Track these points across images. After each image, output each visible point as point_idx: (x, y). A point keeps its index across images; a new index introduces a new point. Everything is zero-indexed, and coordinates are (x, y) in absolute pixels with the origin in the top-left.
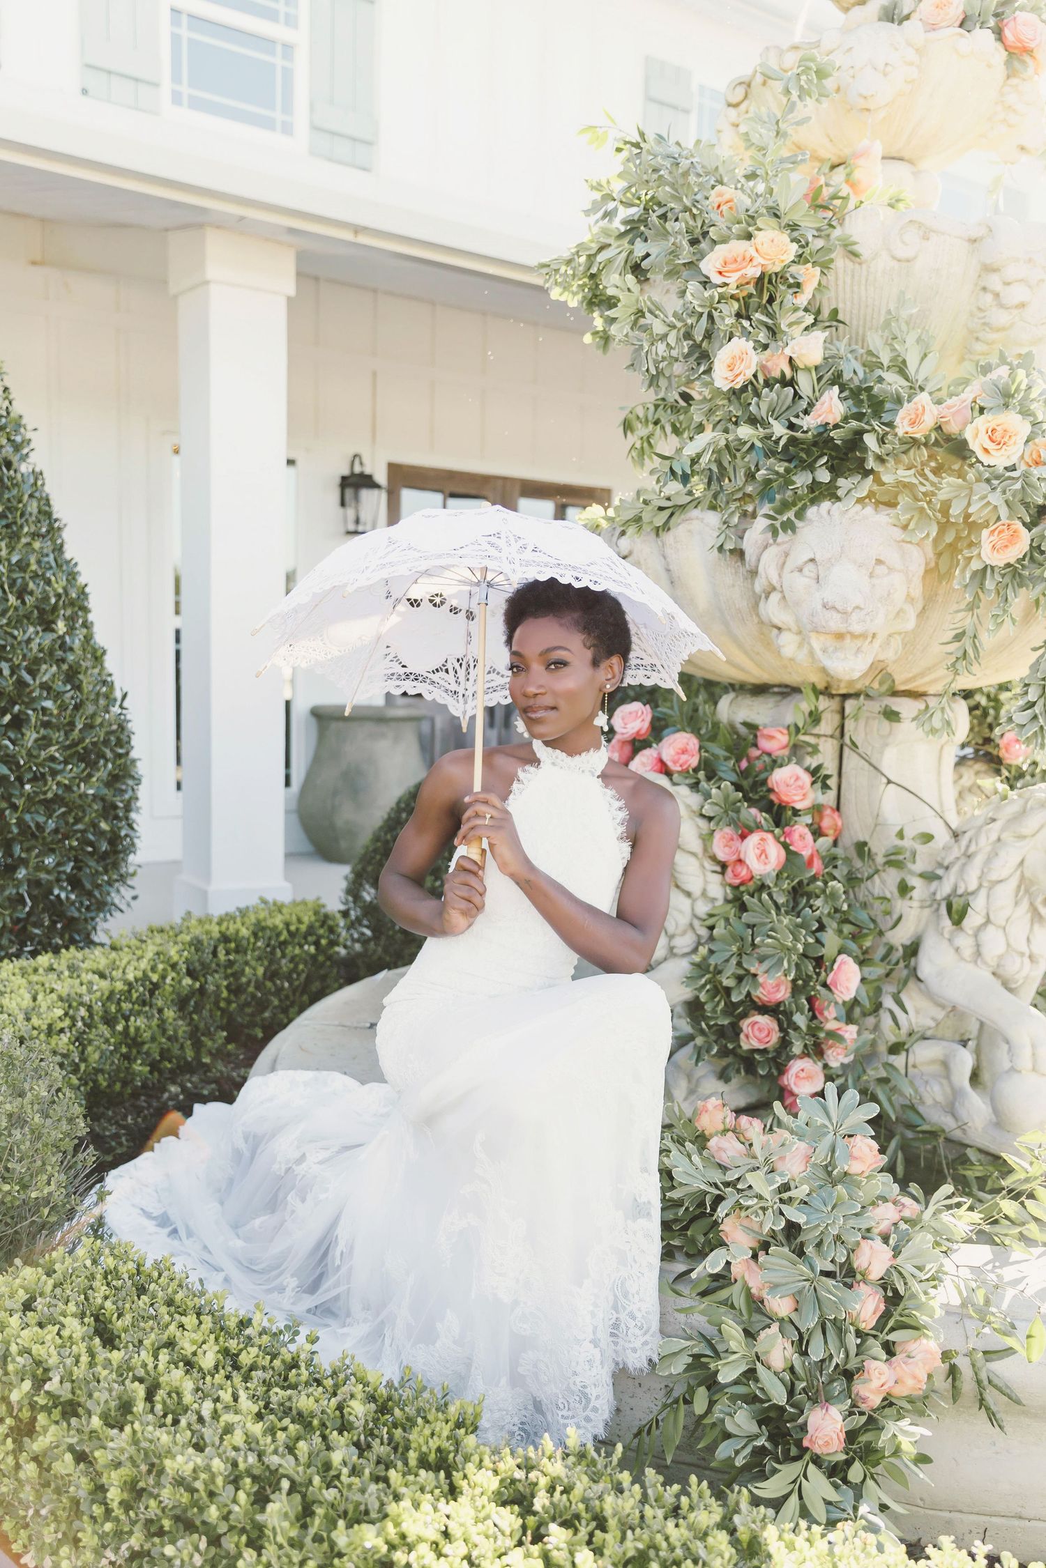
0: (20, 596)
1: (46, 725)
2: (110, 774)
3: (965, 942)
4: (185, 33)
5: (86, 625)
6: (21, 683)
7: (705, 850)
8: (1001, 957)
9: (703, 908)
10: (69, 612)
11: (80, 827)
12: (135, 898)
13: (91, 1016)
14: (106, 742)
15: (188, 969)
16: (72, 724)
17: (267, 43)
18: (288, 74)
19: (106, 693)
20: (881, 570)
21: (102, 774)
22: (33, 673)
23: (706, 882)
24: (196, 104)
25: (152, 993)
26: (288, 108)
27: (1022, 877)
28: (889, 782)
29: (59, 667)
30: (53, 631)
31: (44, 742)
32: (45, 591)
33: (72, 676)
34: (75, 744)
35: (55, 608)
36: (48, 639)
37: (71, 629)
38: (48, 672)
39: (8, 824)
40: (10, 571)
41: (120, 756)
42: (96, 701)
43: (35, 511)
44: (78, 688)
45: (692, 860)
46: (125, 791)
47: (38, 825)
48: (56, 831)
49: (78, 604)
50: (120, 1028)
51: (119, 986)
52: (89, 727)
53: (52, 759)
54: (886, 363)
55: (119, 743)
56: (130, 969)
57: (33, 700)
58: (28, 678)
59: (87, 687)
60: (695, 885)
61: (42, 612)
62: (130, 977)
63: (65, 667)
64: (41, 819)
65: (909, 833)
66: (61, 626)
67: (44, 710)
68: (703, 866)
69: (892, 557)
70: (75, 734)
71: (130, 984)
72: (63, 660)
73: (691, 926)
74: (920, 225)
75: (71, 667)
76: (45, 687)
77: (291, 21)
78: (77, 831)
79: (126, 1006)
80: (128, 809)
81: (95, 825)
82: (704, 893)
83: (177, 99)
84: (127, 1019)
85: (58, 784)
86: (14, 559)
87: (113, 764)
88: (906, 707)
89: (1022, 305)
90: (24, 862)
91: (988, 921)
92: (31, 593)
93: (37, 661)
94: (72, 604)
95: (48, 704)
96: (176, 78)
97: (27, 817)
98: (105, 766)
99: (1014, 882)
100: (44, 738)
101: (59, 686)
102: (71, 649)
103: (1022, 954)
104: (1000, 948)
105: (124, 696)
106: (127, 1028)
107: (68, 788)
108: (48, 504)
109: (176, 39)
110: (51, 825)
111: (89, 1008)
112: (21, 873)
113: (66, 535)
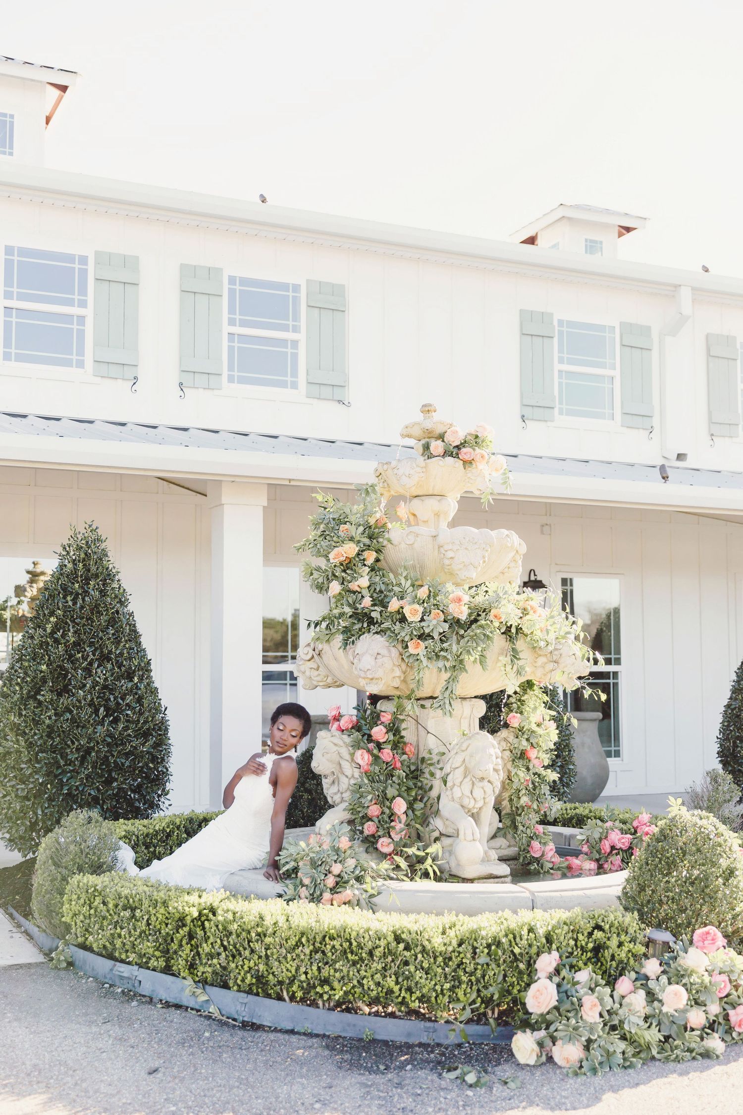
0: (119, 667)
1: (128, 721)
2: (154, 742)
3: (449, 793)
4: (236, 345)
5: (149, 677)
6: (118, 704)
7: (353, 760)
8: (460, 798)
9: (353, 782)
10: (141, 673)
11: (140, 764)
12: (170, 805)
13: (138, 840)
14: (154, 729)
15: (185, 831)
16: (138, 721)
17: (283, 342)
18: (295, 356)
19: (157, 708)
20: (379, 657)
21: (151, 742)
22: (123, 699)
23: (353, 772)
24: (242, 381)
25: (167, 837)
26: (295, 374)
27: (466, 768)
28: (428, 732)
29: (134, 697)
30: (133, 681)
31: (126, 728)
32: (130, 665)
33: (139, 700)
34: (139, 730)
35: (134, 671)
36: (130, 685)
37: (141, 679)
38: (129, 699)
39: (110, 762)
40: (116, 657)
41: (160, 735)
42: (150, 711)
43: (128, 631)
44: (142, 705)
45: (348, 763)
46: (162, 751)
47: (122, 763)
48: (130, 766)
49: (146, 668)
50: (151, 850)
51: (151, 831)
52: (146, 722)
53: (129, 735)
54: (395, 583)
55: (160, 729)
56: (158, 825)
57: (123, 711)
58: (121, 701)
59: (146, 705)
60: (349, 773)
61: (129, 674)
62: (157, 828)
63: (137, 696)
64: (123, 761)
65: (435, 751)
66: (136, 680)
67: (127, 715)
68: (352, 766)
69: (384, 652)
70: (140, 725)
71: (157, 832)
72: (136, 694)
73: (348, 788)
74: (415, 533)
75: (139, 697)
76: (127, 705)
77: (296, 329)
78: (138, 767)
79: (155, 841)
80: (163, 760)
81: (147, 765)
82: (353, 776)
83: (231, 379)
84: (155, 847)
85: (131, 746)
86: (118, 652)
87: (156, 738)
88: (428, 703)
89: (452, 558)
90: (116, 780)
91: (454, 785)
92: (124, 666)
93: (125, 695)
94: (142, 669)
95: (129, 712)
96: (231, 368)
97: (118, 760)
98: (152, 739)
99: (462, 769)
100: (127, 726)
101: (134, 705)
102: (140, 689)
103: (468, 797)
104: (460, 795)
105: (166, 709)
106: (155, 851)
107: (135, 748)
108: (134, 626)
109: (231, 349)
110: (127, 764)
111: (138, 837)
112: (115, 784)
113: (142, 639)
